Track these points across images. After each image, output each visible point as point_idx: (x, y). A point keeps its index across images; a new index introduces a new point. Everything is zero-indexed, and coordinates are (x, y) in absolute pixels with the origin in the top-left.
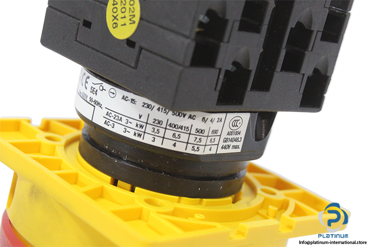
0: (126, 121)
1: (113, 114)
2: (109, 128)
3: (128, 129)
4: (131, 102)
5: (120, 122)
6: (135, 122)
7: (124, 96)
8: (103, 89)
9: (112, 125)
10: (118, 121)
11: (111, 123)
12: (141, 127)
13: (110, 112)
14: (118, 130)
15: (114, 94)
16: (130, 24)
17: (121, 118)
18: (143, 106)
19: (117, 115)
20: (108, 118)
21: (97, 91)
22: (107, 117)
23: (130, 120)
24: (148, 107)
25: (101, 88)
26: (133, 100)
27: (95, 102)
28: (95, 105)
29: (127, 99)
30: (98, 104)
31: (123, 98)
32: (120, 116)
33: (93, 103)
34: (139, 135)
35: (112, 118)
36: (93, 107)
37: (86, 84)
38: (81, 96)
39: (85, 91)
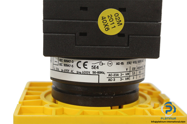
0: (121, 75)
1: (113, 74)
2: (113, 82)
3: (122, 78)
4: (122, 64)
5: (118, 76)
6: (125, 73)
7: (117, 63)
8: (103, 64)
9: (114, 80)
10: (117, 77)
11: (113, 79)
12: (128, 74)
13: (110, 74)
14: (118, 80)
15: (111, 64)
16: (118, 26)
17: (118, 74)
18: (127, 64)
19: (115, 73)
20: (111, 77)
21: (98, 66)
22: (109, 77)
23: (122, 73)
24: (129, 63)
25: (101, 64)
26: (122, 63)
27: (98, 72)
28: (99, 74)
29: (119, 64)
30: (101, 72)
31: (117, 64)
32: (117, 73)
33: (97, 74)
34: (128, 79)
35: (113, 76)
36: (98, 76)
37: (85, 66)
38: (81, 74)
39: (86, 70)
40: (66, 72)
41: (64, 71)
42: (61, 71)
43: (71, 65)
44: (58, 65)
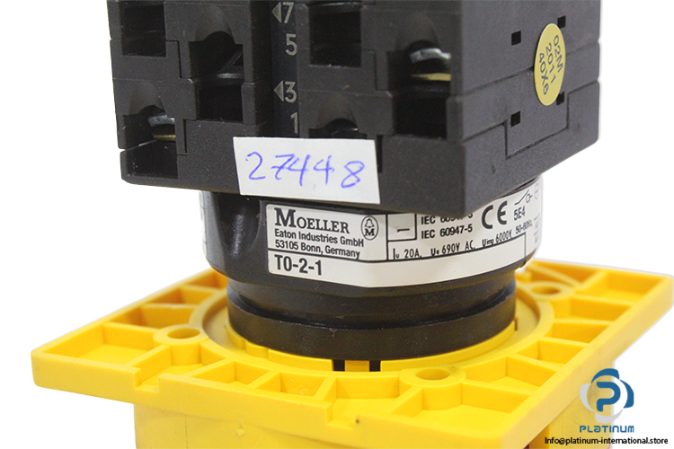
8: (530, 197)
16: (558, 72)
21: (524, 208)
28: (526, 230)
33: (522, 231)
37: (502, 218)
38: (493, 245)
39: (504, 228)
40: (451, 251)
41: (441, 253)
42: (430, 255)
43: (466, 227)
44: (416, 239)
